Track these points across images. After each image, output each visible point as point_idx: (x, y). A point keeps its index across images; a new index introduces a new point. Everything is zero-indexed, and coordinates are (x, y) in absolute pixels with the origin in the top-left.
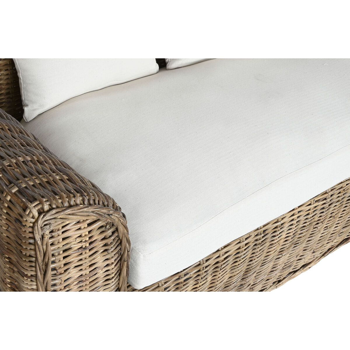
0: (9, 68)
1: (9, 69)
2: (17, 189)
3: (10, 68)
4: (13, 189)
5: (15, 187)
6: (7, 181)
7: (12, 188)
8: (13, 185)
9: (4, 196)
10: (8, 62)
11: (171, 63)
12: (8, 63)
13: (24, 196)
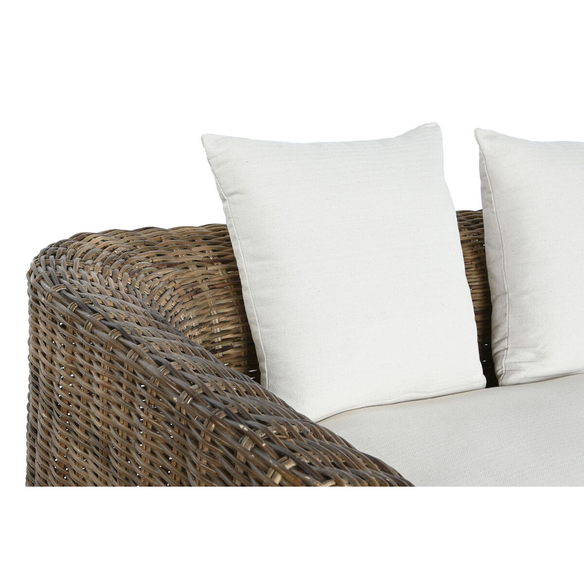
0: (242, 363)
1: (243, 365)
2: (293, 464)
3: (244, 363)
4: (287, 464)
5: (290, 461)
6: (275, 454)
7: (285, 462)
8: (285, 458)
9: (270, 476)
10: (243, 353)
11: (506, 375)
12: (243, 355)
13: (307, 474)
